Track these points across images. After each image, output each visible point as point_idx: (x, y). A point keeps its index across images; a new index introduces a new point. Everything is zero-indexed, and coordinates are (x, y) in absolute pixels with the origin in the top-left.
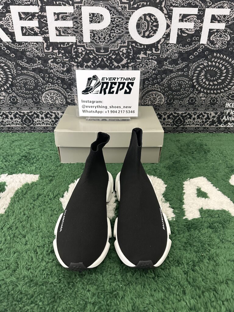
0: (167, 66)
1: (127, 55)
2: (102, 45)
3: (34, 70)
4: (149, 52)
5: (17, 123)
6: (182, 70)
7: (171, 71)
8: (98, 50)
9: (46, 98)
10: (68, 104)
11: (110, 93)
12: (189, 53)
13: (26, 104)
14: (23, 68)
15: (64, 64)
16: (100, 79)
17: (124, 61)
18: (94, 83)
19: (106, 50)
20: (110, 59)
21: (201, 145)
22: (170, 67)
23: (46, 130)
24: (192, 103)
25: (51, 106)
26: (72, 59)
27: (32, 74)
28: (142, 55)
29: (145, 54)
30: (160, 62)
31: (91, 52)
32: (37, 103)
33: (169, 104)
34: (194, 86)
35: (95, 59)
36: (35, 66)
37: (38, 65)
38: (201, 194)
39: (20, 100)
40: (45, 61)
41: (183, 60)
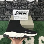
0: (35, 7)
1: (26, 4)
6: (39, 8)
7: (36, 8)
8: (18, 3)
10: (11, 15)
12: (41, 4)
15: (10, 6)
16: (19, 12)
19: (20, 3)
20: (21, 5)
21: (42, 25)
22: (36, 7)
23: (6, 20)
26: (12, 5)
28: (29, 4)
30: (34, 6)
31: (17, 3)
33: (35, 15)
34: (41, 11)
38: (43, 42)
40: (5, 5)
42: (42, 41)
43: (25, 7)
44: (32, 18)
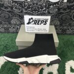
0: (62, 11)
1: (46, 6)
2: (35, 2)
3: (8, 11)
4: (55, 5)
5: (3, 30)
6: (68, 13)
7: (63, 13)
9: (13, 21)
10: (21, 24)
11: (38, 24)
12: (71, 6)
13: (5, 24)
14: (3, 11)
15: (19, 9)
17: (44, 9)
18: (31, 20)
19: (37, 4)
20: (38, 8)
21: (72, 42)
24: (70, 25)
25: (15, 25)
27: (7, 13)
28: (51, 7)
29: (53, 6)
30: (59, 9)
32: (10, 23)
35: (32, 7)
36: (8, 10)
37: (9, 9)
39: (3, 22)
41: (69, 9)
42: (71, 68)
43: (44, 11)
44: (56, 29)
